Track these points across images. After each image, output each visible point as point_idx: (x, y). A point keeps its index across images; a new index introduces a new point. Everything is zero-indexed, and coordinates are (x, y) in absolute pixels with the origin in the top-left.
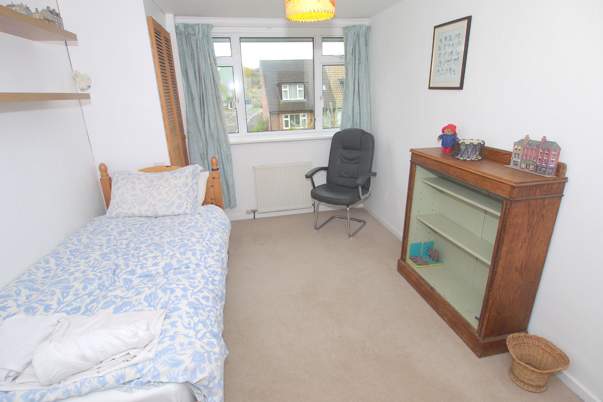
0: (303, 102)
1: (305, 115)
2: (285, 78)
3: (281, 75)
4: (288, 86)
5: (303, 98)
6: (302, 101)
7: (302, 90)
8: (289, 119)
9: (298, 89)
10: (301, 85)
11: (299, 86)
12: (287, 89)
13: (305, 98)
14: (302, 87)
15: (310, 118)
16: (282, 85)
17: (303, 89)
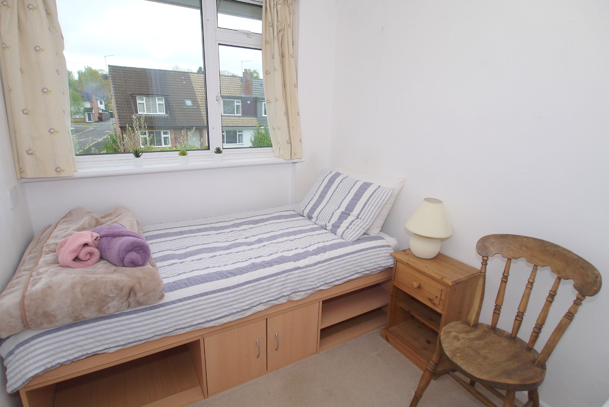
0: (165, 117)
1: (168, 132)
2: (141, 89)
3: (136, 84)
4: (144, 98)
5: (164, 113)
6: (163, 116)
7: (163, 104)
8: (147, 136)
9: (158, 102)
10: (161, 98)
11: (158, 98)
12: (144, 102)
13: (166, 113)
14: (163, 100)
15: (173, 136)
16: (137, 97)
17: (163, 102)
